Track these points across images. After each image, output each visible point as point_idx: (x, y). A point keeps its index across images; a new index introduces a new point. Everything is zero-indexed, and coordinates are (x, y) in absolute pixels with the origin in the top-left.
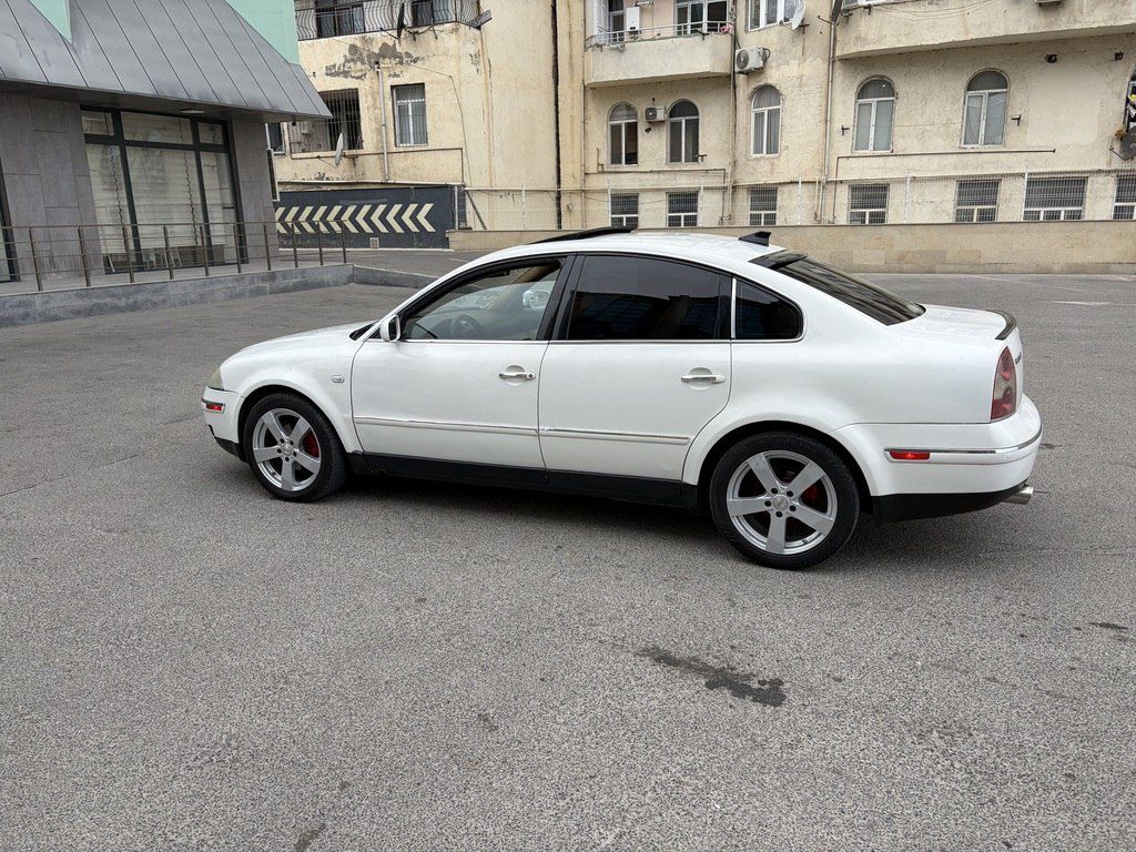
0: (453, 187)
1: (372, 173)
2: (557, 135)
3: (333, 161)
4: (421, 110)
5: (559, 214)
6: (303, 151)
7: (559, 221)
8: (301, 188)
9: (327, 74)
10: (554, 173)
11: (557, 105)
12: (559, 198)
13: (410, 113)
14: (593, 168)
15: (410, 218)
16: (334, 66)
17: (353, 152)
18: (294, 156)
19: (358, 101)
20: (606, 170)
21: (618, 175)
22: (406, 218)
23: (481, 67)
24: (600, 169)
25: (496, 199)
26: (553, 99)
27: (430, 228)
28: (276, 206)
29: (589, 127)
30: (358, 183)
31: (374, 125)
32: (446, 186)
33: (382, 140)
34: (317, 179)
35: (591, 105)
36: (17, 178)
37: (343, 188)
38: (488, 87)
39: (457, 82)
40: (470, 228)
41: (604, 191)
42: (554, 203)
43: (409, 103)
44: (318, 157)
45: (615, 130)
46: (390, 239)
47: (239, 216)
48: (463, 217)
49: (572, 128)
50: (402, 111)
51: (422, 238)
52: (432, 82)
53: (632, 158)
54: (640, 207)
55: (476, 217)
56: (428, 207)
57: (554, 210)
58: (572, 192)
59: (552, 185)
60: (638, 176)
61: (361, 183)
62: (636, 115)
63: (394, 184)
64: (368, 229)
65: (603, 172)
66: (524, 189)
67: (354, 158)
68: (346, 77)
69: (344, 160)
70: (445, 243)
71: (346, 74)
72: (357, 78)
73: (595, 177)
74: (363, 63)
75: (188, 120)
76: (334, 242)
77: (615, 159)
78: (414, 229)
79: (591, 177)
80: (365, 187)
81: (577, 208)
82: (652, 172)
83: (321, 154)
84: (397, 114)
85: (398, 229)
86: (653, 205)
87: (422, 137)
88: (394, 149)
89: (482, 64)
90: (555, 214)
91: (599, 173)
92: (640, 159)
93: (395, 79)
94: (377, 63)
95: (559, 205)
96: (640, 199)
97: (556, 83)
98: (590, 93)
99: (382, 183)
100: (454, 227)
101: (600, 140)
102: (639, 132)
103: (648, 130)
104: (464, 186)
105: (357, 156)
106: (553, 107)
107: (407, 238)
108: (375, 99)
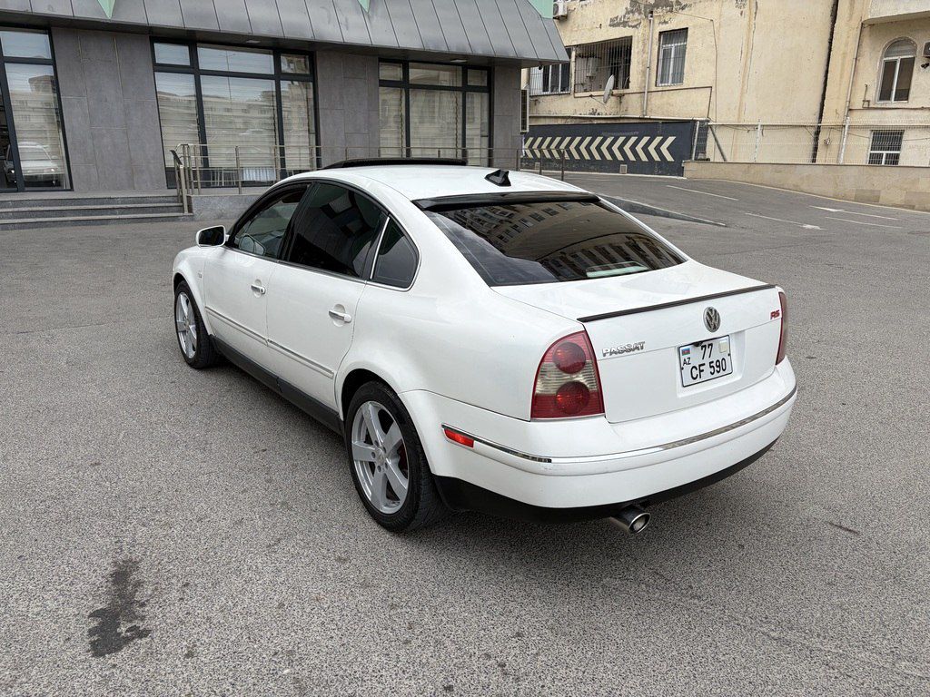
0: (695, 121)
1: (633, 109)
2: (827, 72)
3: (601, 99)
4: (681, 53)
5: (816, 149)
6: (585, 91)
7: (815, 155)
8: (577, 122)
9: (610, 25)
10: (817, 109)
11: (830, 43)
12: (817, 133)
13: (672, 56)
14: (858, 104)
15: (643, 149)
16: (617, 18)
17: (621, 91)
18: (576, 95)
19: (631, 47)
20: (871, 106)
21: (884, 112)
22: (651, 149)
23: (746, 10)
24: (866, 105)
25: (743, 134)
26: (828, 36)
27: (669, 158)
28: (527, 136)
29: (861, 64)
30: (621, 118)
31: (641, 67)
32: (688, 121)
33: (644, 81)
34: (591, 114)
35: (866, 41)
36: (328, 112)
37: (609, 122)
38: (751, 29)
39: (717, 25)
40: (708, 160)
41: (865, 127)
42: (812, 137)
43: (673, 46)
44: (591, 96)
45: (889, 68)
46: (636, 166)
47: (491, 144)
48: (702, 149)
49: (843, 65)
50: (667, 53)
51: (663, 167)
52: (694, 27)
53: (903, 94)
54: (903, 143)
55: (717, 149)
56: (671, 139)
57: (811, 144)
58: (831, 128)
59: (813, 120)
60: (906, 112)
61: (623, 118)
62: (915, 50)
63: (650, 119)
64: (620, 157)
65: (869, 108)
66: (760, 124)
67: (621, 96)
68: (625, 27)
69: (613, 98)
70: (680, 172)
71: (625, 24)
72: (633, 27)
73: (858, 113)
74: (640, 13)
75: (460, 68)
76: (592, 167)
77: (885, 95)
78: (657, 158)
79: (855, 113)
80: (626, 121)
81: (835, 144)
82: (922, 108)
83: (593, 93)
84: (661, 57)
85: (644, 158)
86: (919, 143)
87: (679, 77)
88: (654, 88)
89: (747, 7)
90: (811, 148)
91: (864, 109)
92: (911, 96)
93: (664, 25)
94: (652, 12)
95: (816, 139)
96: (905, 137)
97: (834, 21)
98: (866, 31)
99: (640, 118)
100: (691, 158)
101: (871, 75)
102: (915, 67)
103: (925, 66)
104: (708, 121)
105: (624, 95)
106: (827, 44)
107: (651, 167)
108: (644, 45)
